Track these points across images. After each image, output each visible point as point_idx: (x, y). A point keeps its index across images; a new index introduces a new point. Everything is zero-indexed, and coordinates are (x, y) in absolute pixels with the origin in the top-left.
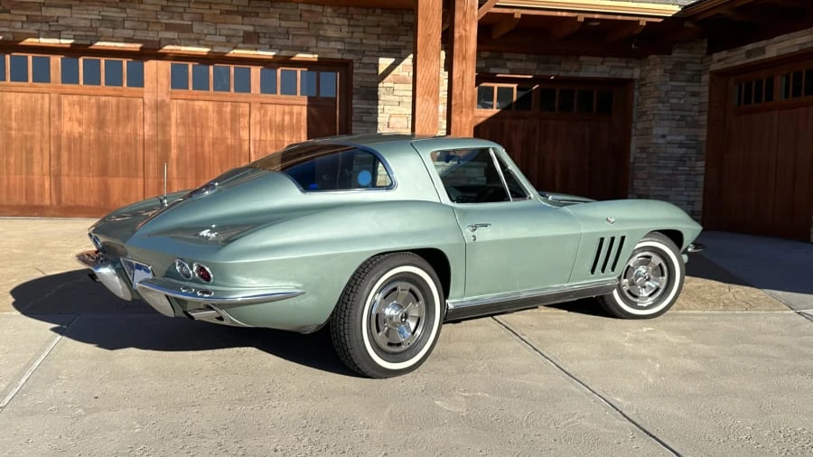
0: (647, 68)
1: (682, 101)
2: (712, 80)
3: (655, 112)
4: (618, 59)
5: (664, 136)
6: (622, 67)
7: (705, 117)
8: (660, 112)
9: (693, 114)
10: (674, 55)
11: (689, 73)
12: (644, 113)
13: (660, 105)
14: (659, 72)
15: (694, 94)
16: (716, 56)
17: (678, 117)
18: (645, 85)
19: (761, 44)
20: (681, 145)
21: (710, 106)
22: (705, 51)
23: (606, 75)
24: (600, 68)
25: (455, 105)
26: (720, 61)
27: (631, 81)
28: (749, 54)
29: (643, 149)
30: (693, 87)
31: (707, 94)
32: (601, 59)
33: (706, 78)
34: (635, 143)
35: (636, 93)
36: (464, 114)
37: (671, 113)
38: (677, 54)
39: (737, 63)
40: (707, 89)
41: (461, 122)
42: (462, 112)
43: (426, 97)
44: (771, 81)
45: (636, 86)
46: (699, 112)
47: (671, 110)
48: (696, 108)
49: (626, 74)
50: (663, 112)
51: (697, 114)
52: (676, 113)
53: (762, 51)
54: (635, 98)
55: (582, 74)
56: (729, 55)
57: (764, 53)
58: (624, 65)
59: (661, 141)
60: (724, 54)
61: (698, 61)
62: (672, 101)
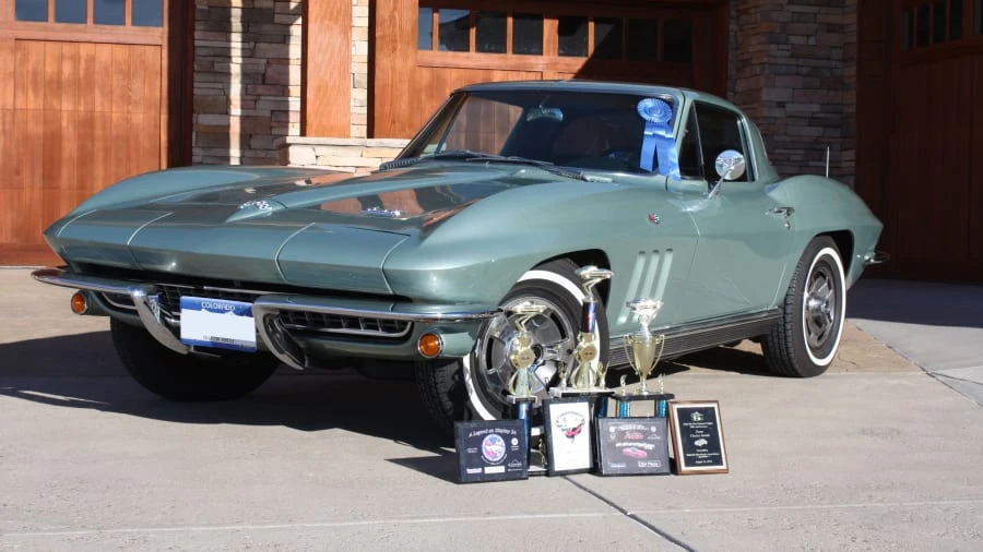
1: (812, 41)
3: (765, 60)
5: (781, 105)
7: (852, 71)
8: (773, 60)
9: (832, 63)
13: (773, 46)
15: (832, 28)
17: (805, 70)
18: (745, 12)
20: (812, 121)
21: (860, 50)
25: (382, 37)
30: (831, 16)
31: (854, 27)
35: (733, 27)
36: (398, 53)
37: (793, 61)
40: (854, 18)
41: (393, 69)
42: (395, 49)
43: (326, 22)
45: (733, 13)
46: (843, 60)
47: (792, 57)
48: (837, 54)
50: (780, 61)
51: (839, 65)
52: (801, 61)
54: (732, 34)
59: (778, 113)
62: (794, 40)
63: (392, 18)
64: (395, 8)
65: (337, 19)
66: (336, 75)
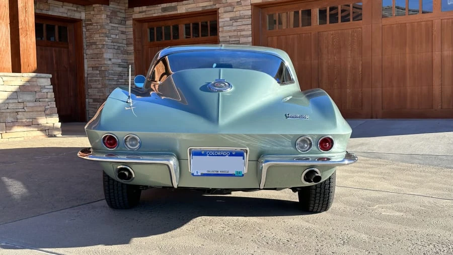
0: (92, 13)
1: (117, 37)
2: (134, 24)
3: (104, 43)
4: (71, 5)
5: (110, 59)
6: (75, 10)
7: (132, 48)
8: (107, 43)
9: (124, 45)
10: (110, 6)
11: (119, 18)
12: (95, 43)
13: (107, 38)
14: (104, 16)
15: (123, 33)
16: (137, 9)
17: (116, 47)
18: (91, 24)
19: (173, 4)
20: (120, 65)
21: (135, 41)
22: (127, 5)
23: (65, 15)
24: (62, 10)
26: (140, 12)
27: (80, 20)
28: (164, 10)
29: (95, 68)
30: (122, 28)
31: (132, 33)
32: (61, 3)
33: (130, 22)
34: (86, 64)
35: (84, 30)
37: (112, 44)
38: (112, 5)
39: (154, 15)
40: (131, 29)
44: (176, 28)
45: (84, 25)
46: (127, 44)
47: (112, 42)
48: (125, 42)
49: (77, 16)
50: (109, 44)
51: (126, 46)
52: (115, 44)
53: (175, 8)
54: (84, 32)
55: (50, 13)
56: (149, 9)
57: (177, 10)
58: (76, 9)
59: (109, 62)
60: (144, 8)
61: (123, 11)
62: (113, 36)
63: (25, 20)
64: (26, 16)
65: (3, 19)
66: (4, 45)
